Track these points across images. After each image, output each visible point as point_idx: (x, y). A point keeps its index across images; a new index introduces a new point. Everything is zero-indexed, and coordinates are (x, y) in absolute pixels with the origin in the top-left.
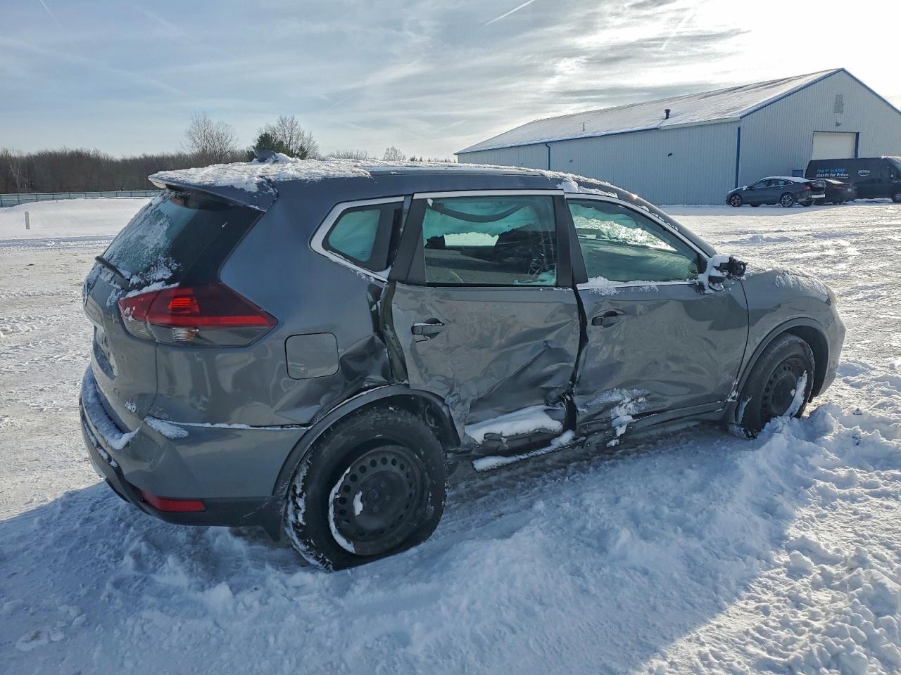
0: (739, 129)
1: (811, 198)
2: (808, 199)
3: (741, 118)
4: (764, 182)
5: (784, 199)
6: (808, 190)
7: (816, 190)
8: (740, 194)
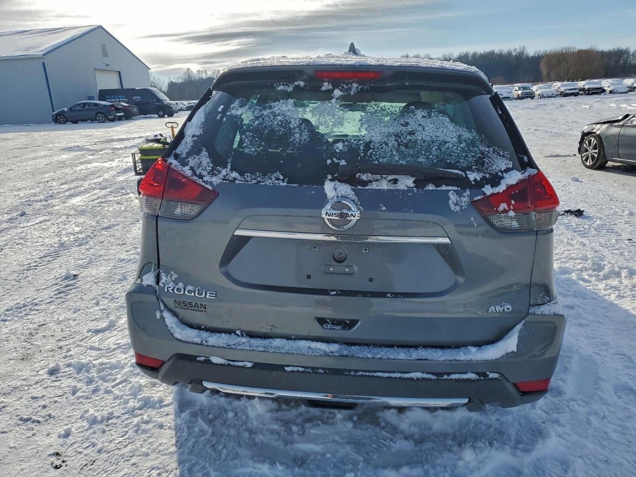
0: (44, 64)
1: (116, 116)
2: (114, 116)
3: (44, 55)
4: (79, 105)
5: (98, 117)
6: (113, 110)
7: (118, 110)
8: (63, 114)
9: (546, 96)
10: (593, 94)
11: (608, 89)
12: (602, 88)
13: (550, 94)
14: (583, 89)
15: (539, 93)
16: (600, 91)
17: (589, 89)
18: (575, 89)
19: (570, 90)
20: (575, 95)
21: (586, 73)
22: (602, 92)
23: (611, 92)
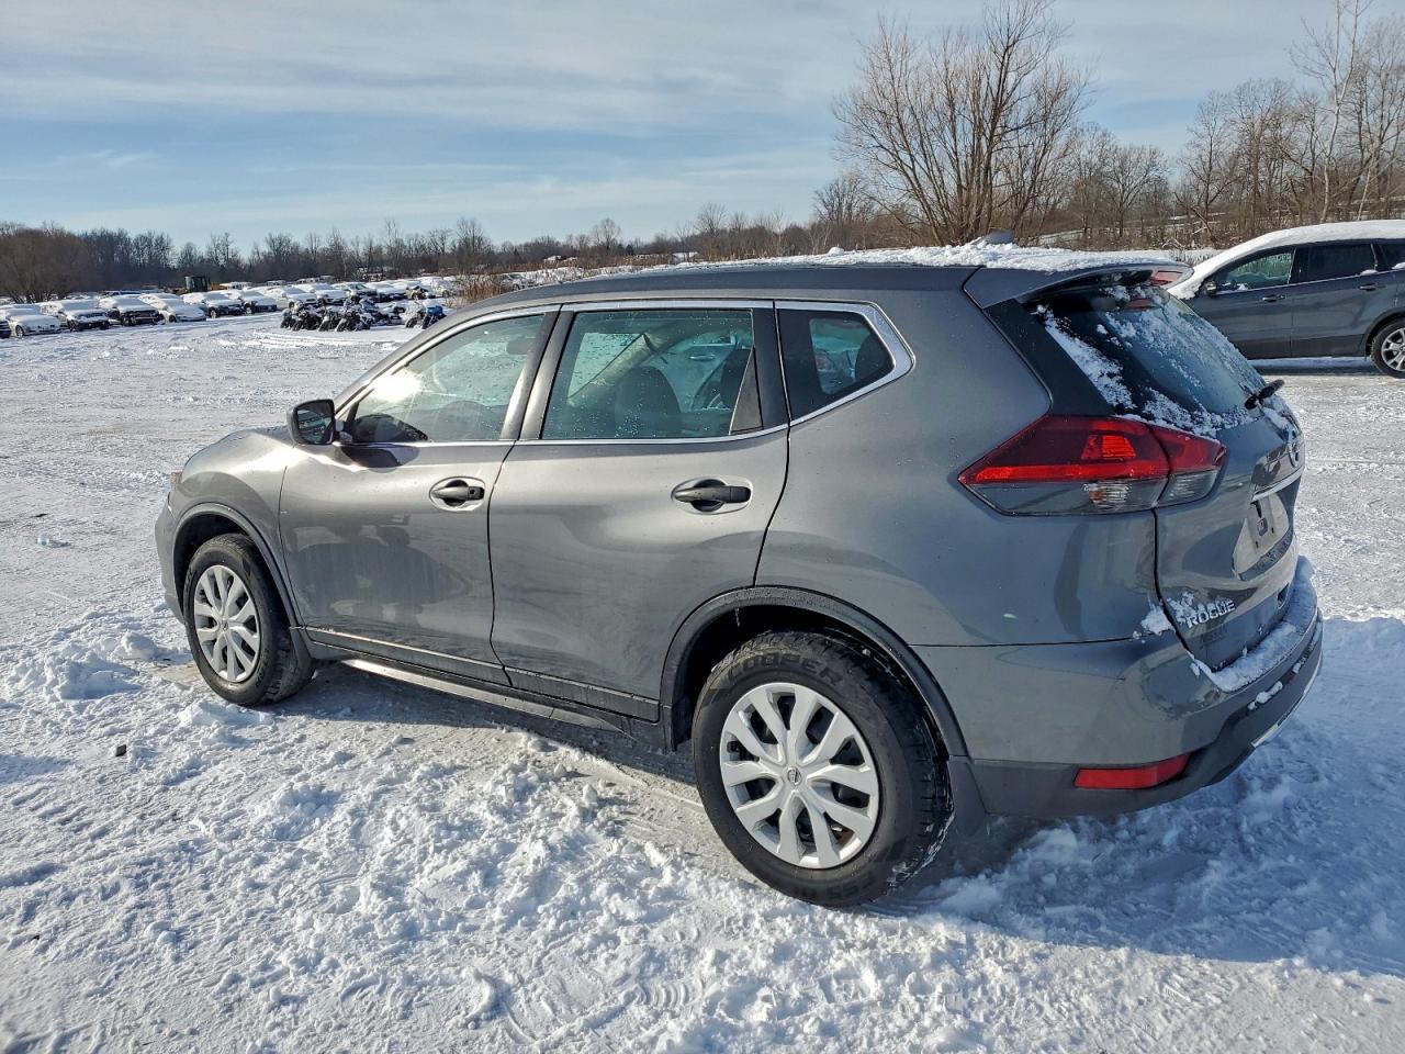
9: (38, 330)
10: (140, 323)
11: (167, 314)
12: (153, 311)
13: (45, 326)
14: (115, 314)
15: (15, 324)
16: (150, 318)
17: (128, 313)
18: (101, 314)
19: (88, 316)
20: (103, 326)
21: (65, 281)
22: (158, 320)
23: (173, 319)
